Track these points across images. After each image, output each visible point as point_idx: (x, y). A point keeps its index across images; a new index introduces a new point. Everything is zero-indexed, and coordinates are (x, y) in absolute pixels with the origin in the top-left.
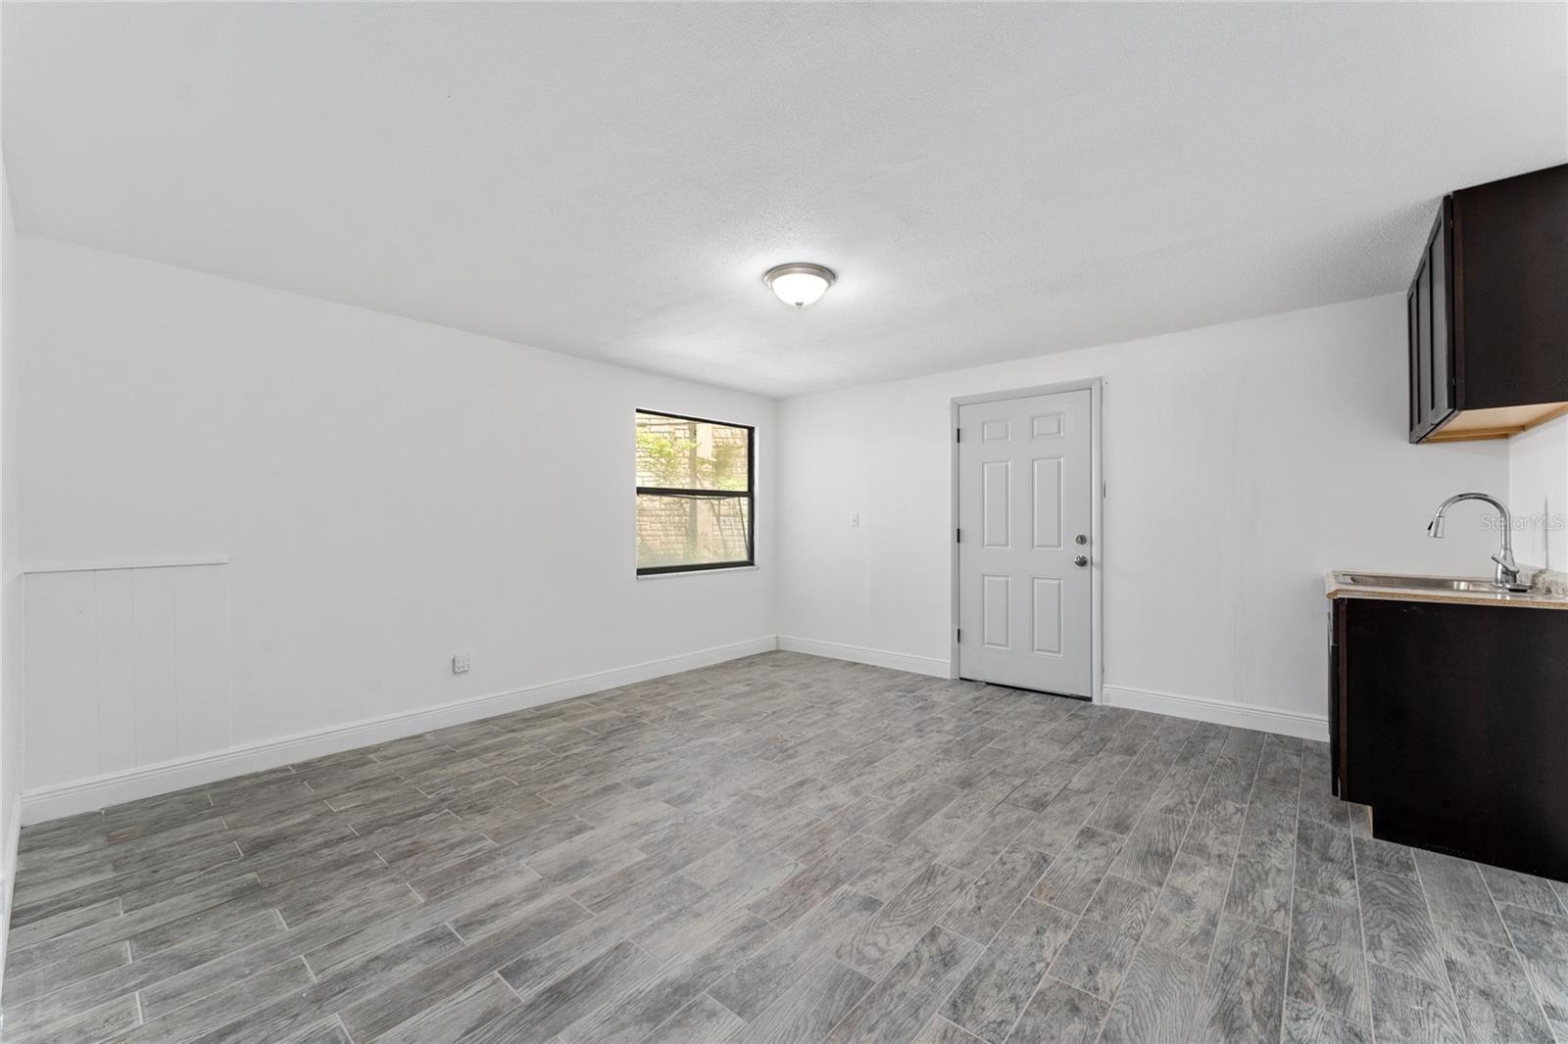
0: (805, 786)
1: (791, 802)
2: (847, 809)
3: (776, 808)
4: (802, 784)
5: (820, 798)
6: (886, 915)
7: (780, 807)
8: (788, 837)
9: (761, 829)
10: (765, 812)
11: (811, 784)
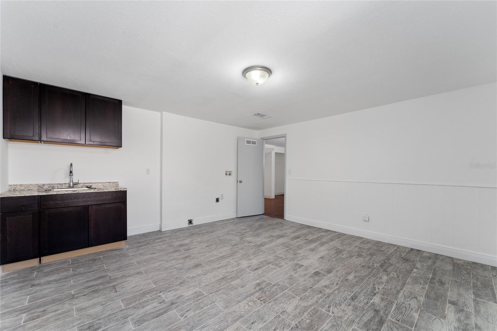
0: (255, 268)
1: (262, 262)
2: (245, 259)
3: (267, 261)
4: (256, 269)
5: (252, 263)
6: (248, 241)
7: (265, 261)
8: (264, 253)
9: (271, 255)
10: (270, 260)
11: (253, 269)
